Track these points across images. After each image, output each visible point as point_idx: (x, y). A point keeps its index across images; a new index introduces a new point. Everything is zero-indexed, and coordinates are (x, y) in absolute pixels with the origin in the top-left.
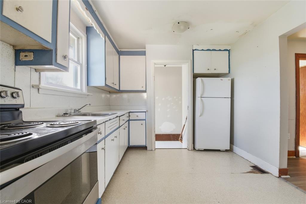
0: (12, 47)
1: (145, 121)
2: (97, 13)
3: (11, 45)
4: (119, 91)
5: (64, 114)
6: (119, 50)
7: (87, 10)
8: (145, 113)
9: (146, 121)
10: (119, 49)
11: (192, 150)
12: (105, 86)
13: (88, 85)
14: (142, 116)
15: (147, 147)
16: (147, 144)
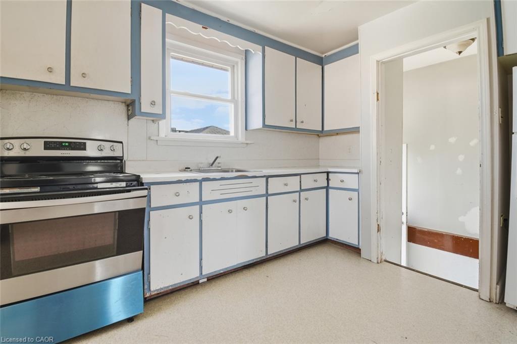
0: (124, 104)
1: (357, 193)
2: (232, 22)
3: (122, 102)
4: (321, 133)
5: (186, 168)
6: (323, 56)
7: (206, 28)
8: (357, 175)
9: (359, 194)
10: (323, 53)
11: (490, 301)
12: (263, 127)
13: (246, 129)
14: (351, 181)
15: (360, 250)
16: (360, 245)
